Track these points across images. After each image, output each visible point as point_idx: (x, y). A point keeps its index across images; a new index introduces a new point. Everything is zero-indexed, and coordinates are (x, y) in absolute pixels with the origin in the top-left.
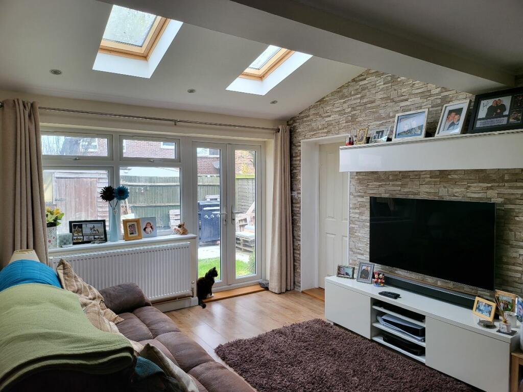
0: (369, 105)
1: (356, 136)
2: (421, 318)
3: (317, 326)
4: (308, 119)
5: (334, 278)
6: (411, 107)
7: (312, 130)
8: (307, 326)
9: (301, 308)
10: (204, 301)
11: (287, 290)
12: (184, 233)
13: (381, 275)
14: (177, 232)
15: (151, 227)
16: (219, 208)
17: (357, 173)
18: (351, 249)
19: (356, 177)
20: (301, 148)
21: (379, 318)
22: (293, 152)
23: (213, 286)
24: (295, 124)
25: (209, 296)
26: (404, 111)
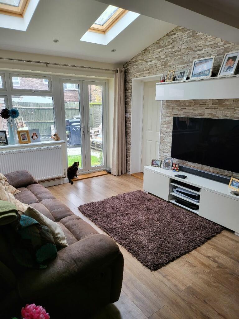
0: (177, 53)
1: (167, 76)
2: (198, 189)
3: (138, 194)
4: (137, 63)
5: (150, 167)
6: (204, 55)
7: (139, 71)
8: (133, 194)
9: (130, 184)
10: (72, 180)
11: (122, 174)
12: (57, 140)
13: (177, 165)
14: (53, 139)
15: (36, 136)
16: (79, 124)
17: (167, 101)
18: (160, 150)
19: (166, 104)
20: (132, 84)
21: (174, 190)
22: (127, 86)
23: (77, 172)
24: (128, 67)
25: (75, 177)
26: (199, 58)
